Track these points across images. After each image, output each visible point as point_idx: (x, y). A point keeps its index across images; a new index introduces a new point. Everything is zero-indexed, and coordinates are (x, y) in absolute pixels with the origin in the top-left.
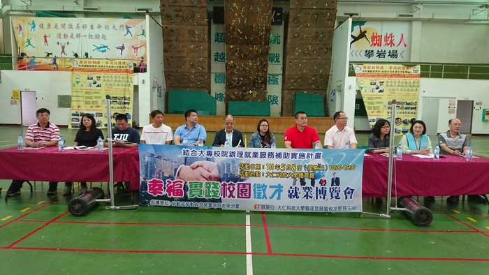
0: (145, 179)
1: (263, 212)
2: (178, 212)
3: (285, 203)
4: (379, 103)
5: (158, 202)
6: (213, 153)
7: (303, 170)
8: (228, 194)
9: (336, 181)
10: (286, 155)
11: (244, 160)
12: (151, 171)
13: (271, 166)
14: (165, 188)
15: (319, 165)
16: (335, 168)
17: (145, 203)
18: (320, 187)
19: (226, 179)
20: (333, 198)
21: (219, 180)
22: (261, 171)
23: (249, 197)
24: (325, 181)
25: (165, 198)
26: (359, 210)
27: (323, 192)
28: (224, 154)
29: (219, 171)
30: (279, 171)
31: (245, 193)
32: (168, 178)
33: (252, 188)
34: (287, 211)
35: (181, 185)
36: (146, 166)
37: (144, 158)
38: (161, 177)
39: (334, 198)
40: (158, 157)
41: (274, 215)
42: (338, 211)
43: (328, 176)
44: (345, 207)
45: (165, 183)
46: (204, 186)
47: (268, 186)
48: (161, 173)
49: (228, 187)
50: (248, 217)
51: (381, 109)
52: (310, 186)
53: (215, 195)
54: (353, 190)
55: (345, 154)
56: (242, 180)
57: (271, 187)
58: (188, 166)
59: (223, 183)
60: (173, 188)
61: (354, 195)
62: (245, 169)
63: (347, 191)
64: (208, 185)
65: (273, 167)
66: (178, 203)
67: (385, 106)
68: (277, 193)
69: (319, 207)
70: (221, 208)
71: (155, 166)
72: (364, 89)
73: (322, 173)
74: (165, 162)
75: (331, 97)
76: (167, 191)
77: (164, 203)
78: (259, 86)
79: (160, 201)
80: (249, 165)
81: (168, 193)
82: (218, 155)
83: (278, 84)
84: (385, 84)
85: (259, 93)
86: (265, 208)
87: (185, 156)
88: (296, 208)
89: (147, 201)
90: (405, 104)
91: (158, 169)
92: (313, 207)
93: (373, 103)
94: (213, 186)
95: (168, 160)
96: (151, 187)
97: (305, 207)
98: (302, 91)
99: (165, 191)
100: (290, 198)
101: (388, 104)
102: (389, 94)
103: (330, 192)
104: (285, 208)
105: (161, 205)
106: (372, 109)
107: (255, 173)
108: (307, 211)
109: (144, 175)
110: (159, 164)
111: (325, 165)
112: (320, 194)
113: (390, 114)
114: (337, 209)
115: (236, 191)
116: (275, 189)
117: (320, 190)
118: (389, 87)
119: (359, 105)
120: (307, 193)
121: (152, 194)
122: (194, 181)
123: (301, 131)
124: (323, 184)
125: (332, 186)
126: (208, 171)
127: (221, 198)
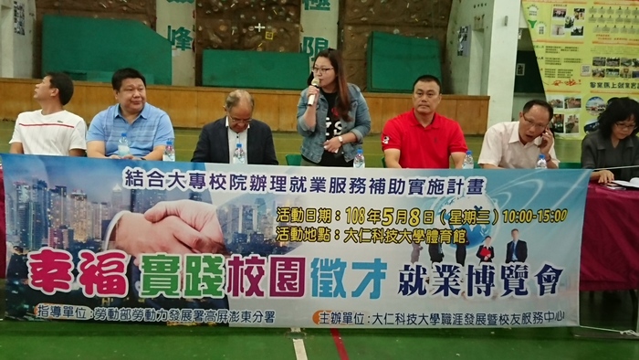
0: (21, 250)
1: (335, 332)
2: (112, 334)
3: (390, 306)
4: (573, 61)
5: (57, 311)
6: (207, 180)
7: (437, 224)
8: (247, 285)
9: (518, 251)
10: (396, 187)
11: (288, 198)
12: (37, 225)
13: (356, 214)
14: (75, 273)
15: (478, 210)
16: (516, 216)
17: (22, 313)
18: (478, 266)
19: (240, 248)
20: (509, 291)
21: (223, 249)
22: (333, 226)
23: (301, 293)
24: (491, 250)
25: (76, 298)
26: (572, 320)
27: (485, 277)
28: (237, 181)
29: (224, 228)
30: (379, 225)
31: (289, 284)
32: (83, 246)
33: (308, 270)
34: (395, 326)
35: (121, 265)
36: (25, 215)
37: (21, 194)
38: (65, 242)
39: (513, 293)
40: (57, 190)
41: (363, 339)
42: (521, 324)
43: (499, 238)
44: (538, 316)
45: (76, 260)
46: (182, 266)
47: (349, 266)
48: (64, 231)
49: (245, 267)
50: (299, 345)
51: (576, 77)
52: (455, 263)
53: (213, 289)
54: (558, 272)
56: (284, 250)
57: (356, 266)
58: (140, 215)
59: (232, 259)
60: (97, 273)
61: (561, 285)
62: (291, 221)
63: (545, 275)
64: (193, 264)
65: (362, 215)
66: (111, 312)
67: (585, 69)
68: (372, 280)
69: (475, 316)
70: (228, 324)
71: (49, 213)
72: (537, 27)
73: (485, 230)
74: (76, 203)
75: (458, 46)
76: (82, 281)
77: (74, 313)
78: (281, 13)
79: (62, 306)
80: (301, 212)
81: (84, 287)
82: (220, 186)
83: (328, 9)
84: (586, 14)
85: (282, 30)
86: (342, 319)
87: (132, 187)
88: (419, 320)
89: (27, 306)
90: (633, 64)
91: (57, 223)
92: (460, 315)
93: (557, 62)
94: (206, 265)
95: (85, 197)
96: (38, 270)
97: (440, 316)
98: (387, 29)
99: (75, 280)
100: (404, 294)
101: (594, 64)
102: (596, 39)
103: (503, 277)
104: (392, 319)
105: (66, 318)
106: (556, 76)
107: (317, 231)
108: (446, 326)
109: (17, 238)
110: (59, 208)
111: (491, 209)
112: (478, 282)
113: (596, 88)
114: (520, 321)
115: (266, 278)
116: (366, 272)
117: (478, 273)
118: (597, 23)
119: (523, 65)
120: (446, 280)
121: (41, 289)
122: (156, 255)
123: (425, 125)
124: (486, 258)
125: (507, 262)
126: (195, 228)
127: (226, 296)
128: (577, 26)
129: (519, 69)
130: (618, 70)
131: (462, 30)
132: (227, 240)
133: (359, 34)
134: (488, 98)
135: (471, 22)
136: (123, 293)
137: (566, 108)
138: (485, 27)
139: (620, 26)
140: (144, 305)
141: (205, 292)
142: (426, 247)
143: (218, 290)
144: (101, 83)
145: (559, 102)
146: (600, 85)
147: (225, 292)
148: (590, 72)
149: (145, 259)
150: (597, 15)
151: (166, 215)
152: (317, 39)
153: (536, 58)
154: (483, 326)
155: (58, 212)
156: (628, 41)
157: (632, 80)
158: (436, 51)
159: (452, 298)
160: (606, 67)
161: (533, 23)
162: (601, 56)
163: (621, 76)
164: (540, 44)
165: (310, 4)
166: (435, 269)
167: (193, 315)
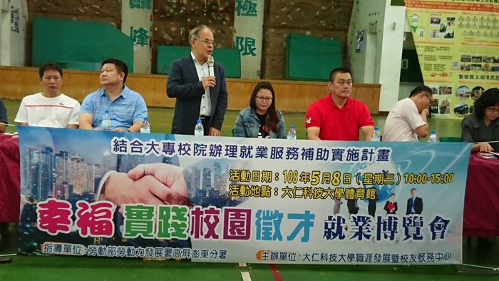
0: (32, 201)
1: (273, 267)
3: (317, 247)
4: (446, 58)
5: (59, 248)
6: (176, 148)
7: (354, 184)
8: (206, 229)
9: (416, 205)
11: (239, 163)
12: (45, 181)
13: (291, 176)
14: (74, 218)
15: (385, 173)
16: (414, 179)
17: (33, 249)
18: (385, 217)
19: (201, 201)
20: (408, 237)
21: (187, 201)
22: (273, 184)
23: (248, 237)
24: (395, 205)
25: (73, 238)
26: (457, 260)
27: (391, 226)
28: (199, 149)
29: (189, 185)
30: (308, 185)
31: (238, 228)
32: (80, 197)
33: (254, 219)
34: (320, 263)
35: (108, 215)
36: (35, 173)
37: (31, 157)
38: (67, 195)
39: (411, 238)
40: (61, 154)
41: (296, 273)
42: (417, 262)
43: (401, 195)
44: (430, 256)
45: (74, 209)
46: (156, 214)
47: (285, 216)
48: (66, 187)
49: (205, 216)
50: (246, 276)
51: (448, 70)
52: (367, 215)
53: (179, 232)
54: (446, 222)
55: (433, 153)
56: (235, 203)
57: (291, 216)
58: (124, 174)
59: (194, 209)
60: (90, 219)
61: (449, 232)
62: (241, 180)
63: (436, 224)
64: (165, 213)
65: (295, 177)
66: (100, 249)
67: (455, 64)
68: (303, 228)
69: (382, 256)
70: (190, 259)
71: (54, 172)
72: (418, 31)
73: (390, 189)
74: (75, 164)
75: (357, 45)
76: (79, 225)
77: (72, 250)
78: (219, 18)
79: (63, 244)
80: (248, 173)
81: (80, 229)
82: (186, 153)
83: (256, 15)
84: (456, 22)
85: (219, 31)
86: (279, 257)
87: (119, 152)
88: (339, 258)
89: (35, 244)
90: (492, 61)
91: (60, 180)
92: (370, 255)
93: (433, 58)
94: (174, 214)
95: (82, 160)
96: (45, 216)
97: (355, 256)
98: (302, 31)
99: (74, 223)
100: (328, 239)
101: (462, 61)
102: (464, 41)
103: (404, 226)
104: (318, 257)
105: (66, 253)
106: (433, 69)
107: (261, 189)
108: (359, 263)
109: (29, 191)
110: (62, 168)
111: (395, 172)
112: (385, 229)
113: (464, 79)
114: (416, 260)
115: (220, 225)
116: (298, 221)
117: (385, 223)
118: (464, 29)
119: (407, 61)
120: (361, 228)
121: (47, 231)
122: (136, 205)
123: (340, 107)
124: (391, 211)
125: (407, 214)
126: (166, 185)
127: (189, 238)
128: (449, 31)
129: (404, 64)
130: (480, 66)
131: (359, 33)
132: (190, 195)
133: (280, 34)
134: (380, 86)
135: (367, 27)
136: (110, 234)
137: (440, 94)
138: (377, 31)
139: (482, 31)
140: (126, 244)
141: (173, 234)
142: (345, 202)
143: (184, 233)
144: (78, 71)
145: (435, 89)
146: (466, 77)
147: (188, 235)
148: (459, 67)
149: (127, 208)
150: (465, 23)
151: (144, 175)
152: (247, 38)
153: (417, 55)
154: (388, 263)
155: (61, 171)
156: (489, 43)
157: (491, 73)
158: (339, 49)
159: (365, 241)
160: (471, 63)
161: (415, 28)
162: (468, 54)
163: (483, 70)
164: (420, 45)
165: (242, 12)
166: (352, 219)
167: (164, 252)
